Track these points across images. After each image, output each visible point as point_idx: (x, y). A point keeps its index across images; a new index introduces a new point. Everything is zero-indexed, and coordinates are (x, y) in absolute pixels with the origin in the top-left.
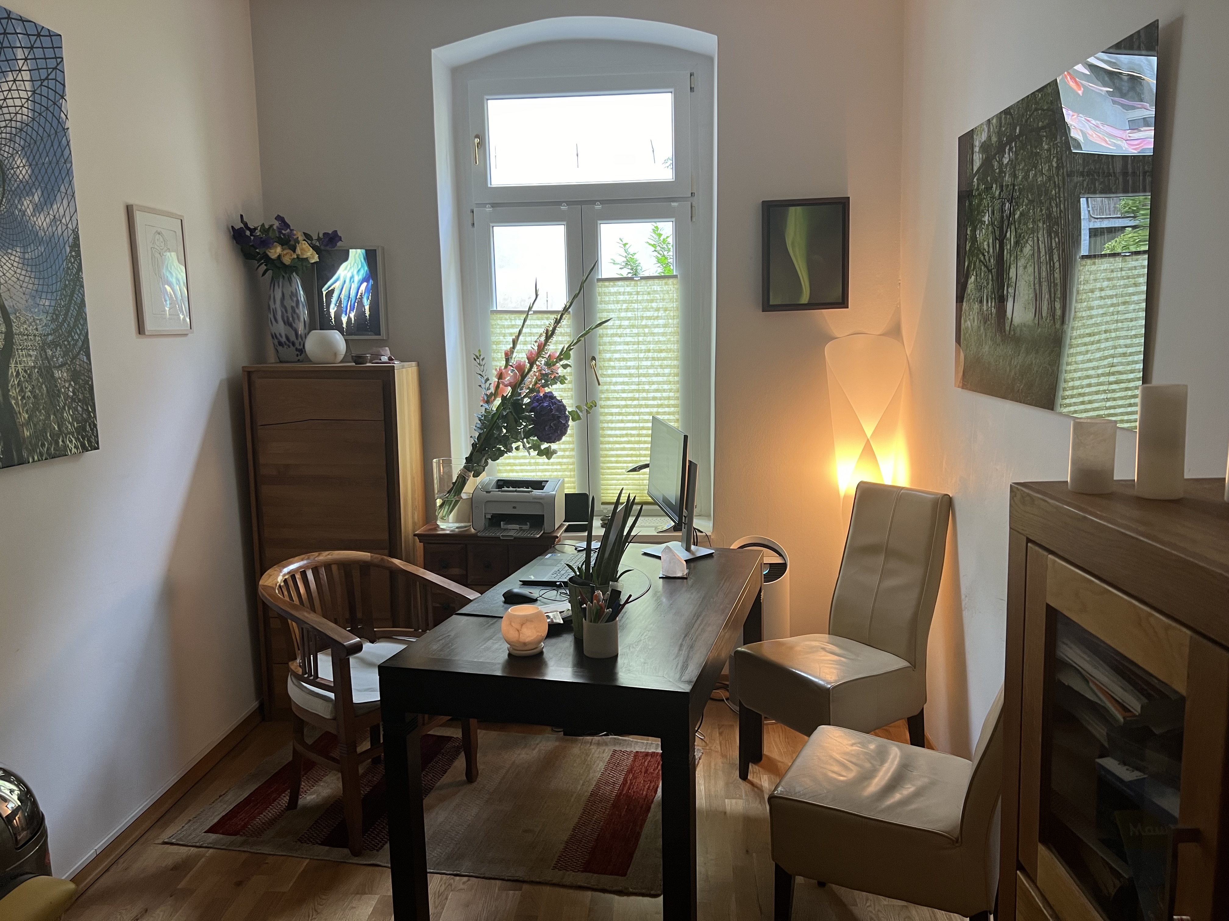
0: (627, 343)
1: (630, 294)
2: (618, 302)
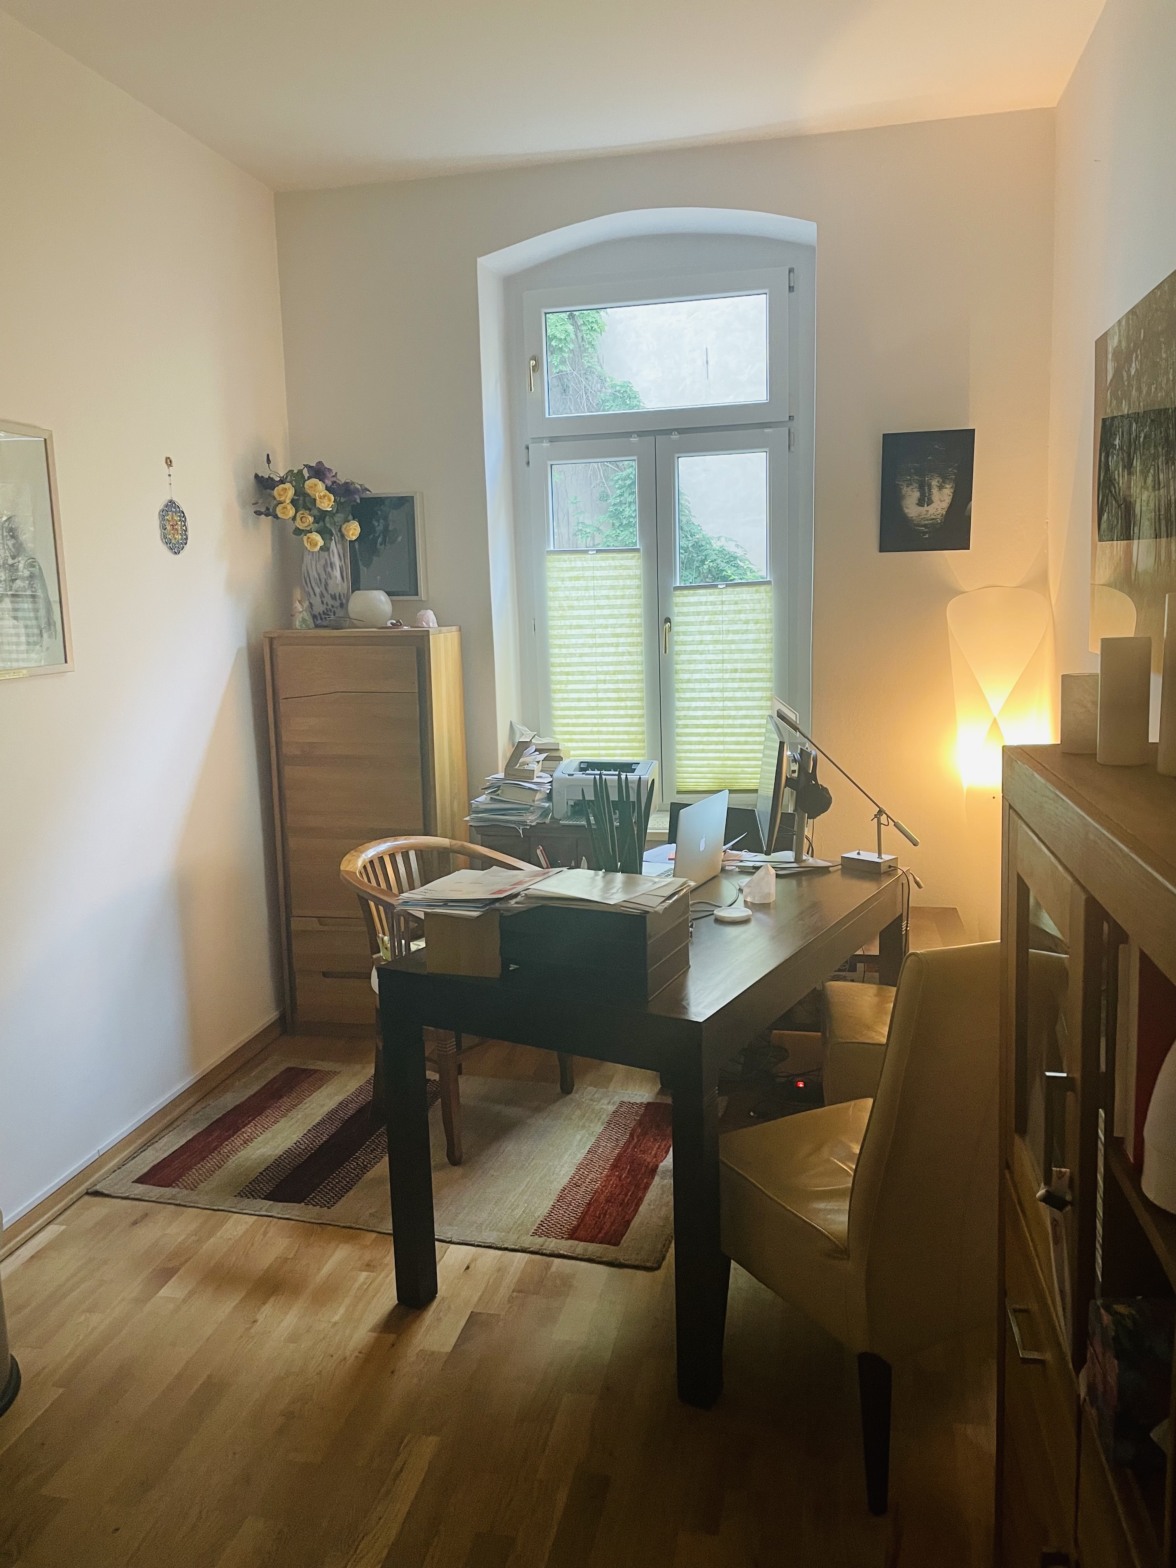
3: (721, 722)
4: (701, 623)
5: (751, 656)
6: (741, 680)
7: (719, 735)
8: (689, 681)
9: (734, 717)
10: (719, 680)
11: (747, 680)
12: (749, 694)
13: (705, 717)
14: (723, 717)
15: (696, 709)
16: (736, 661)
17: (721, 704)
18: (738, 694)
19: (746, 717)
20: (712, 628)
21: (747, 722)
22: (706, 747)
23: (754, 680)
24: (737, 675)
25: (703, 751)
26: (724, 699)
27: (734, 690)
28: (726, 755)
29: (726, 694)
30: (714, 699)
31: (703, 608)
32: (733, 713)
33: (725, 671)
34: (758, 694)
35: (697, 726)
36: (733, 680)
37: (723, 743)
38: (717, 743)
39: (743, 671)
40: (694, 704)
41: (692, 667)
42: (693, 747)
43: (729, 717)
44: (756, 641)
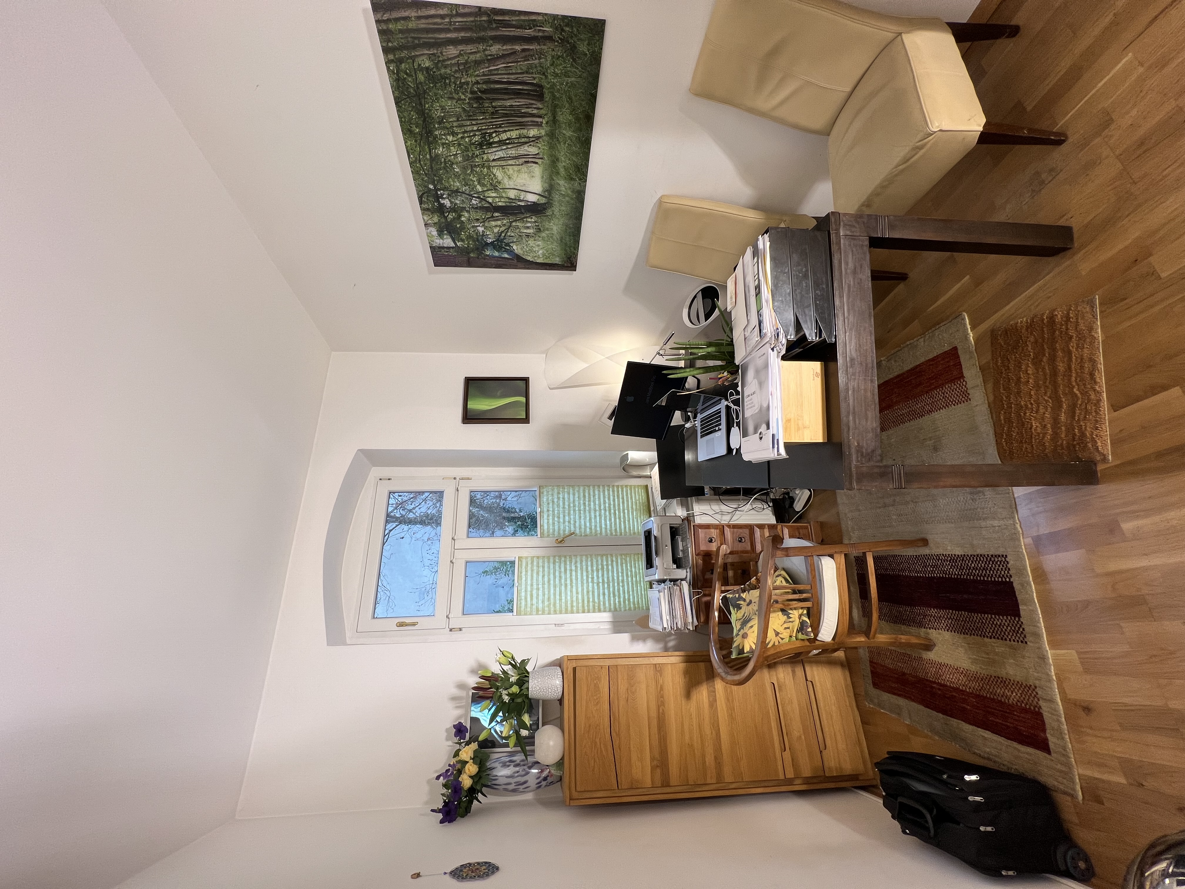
0: (580, 517)
1: (548, 516)
2: (554, 524)
3: (612, 511)
4: (559, 522)
5: (577, 496)
6: (589, 501)
7: (619, 512)
8: (591, 529)
9: (610, 504)
10: (590, 512)
11: (590, 498)
12: (597, 497)
13: (610, 520)
14: (610, 510)
15: (606, 525)
16: (579, 503)
17: (603, 511)
18: (597, 502)
19: (609, 499)
20: (561, 516)
21: (612, 498)
22: (627, 519)
23: (589, 494)
24: (587, 503)
25: (629, 521)
26: (600, 510)
27: (595, 504)
28: (630, 509)
29: (597, 509)
30: (600, 515)
31: (551, 521)
32: (607, 505)
33: (585, 509)
34: (597, 492)
35: (615, 524)
36: (589, 505)
37: (624, 510)
38: (624, 513)
39: (584, 500)
40: (603, 526)
41: (583, 527)
42: (627, 526)
43: (609, 507)
44: (569, 493)
